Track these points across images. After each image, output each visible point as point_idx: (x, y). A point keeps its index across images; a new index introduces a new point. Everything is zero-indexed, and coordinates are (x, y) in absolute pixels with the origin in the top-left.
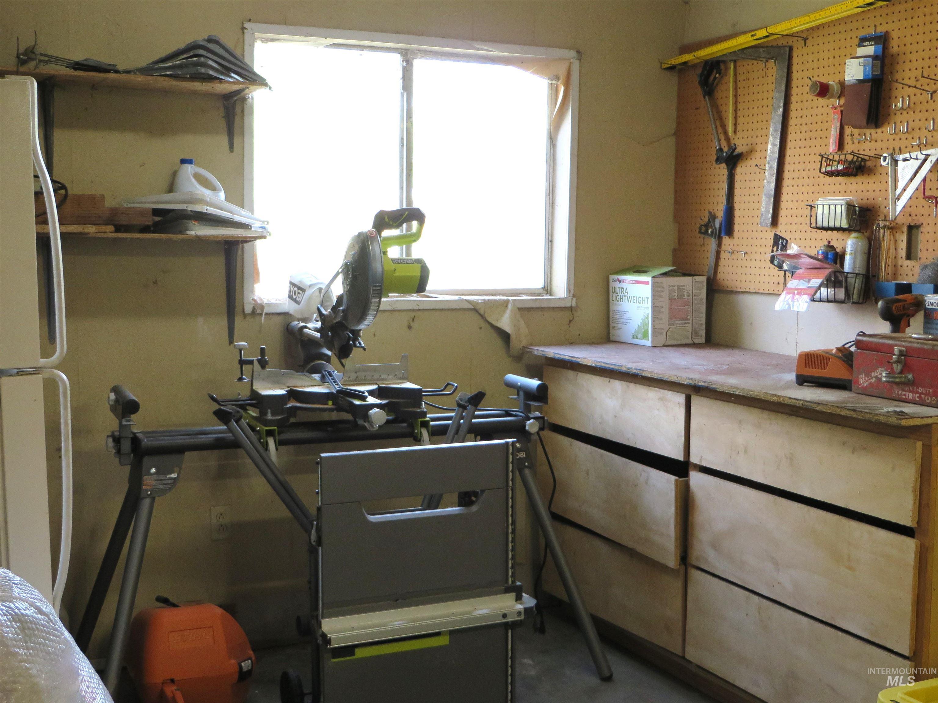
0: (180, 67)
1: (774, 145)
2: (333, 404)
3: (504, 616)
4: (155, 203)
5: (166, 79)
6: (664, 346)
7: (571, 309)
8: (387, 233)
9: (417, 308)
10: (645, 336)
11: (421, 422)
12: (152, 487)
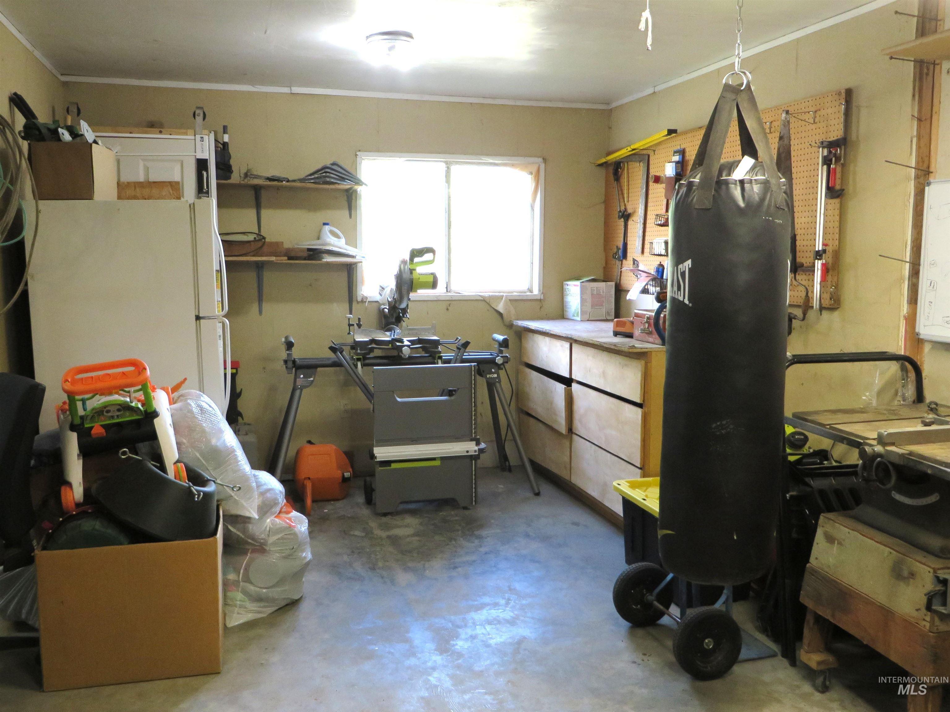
0: (317, 178)
1: (641, 209)
2: (392, 346)
3: (467, 452)
4: (309, 245)
5: (310, 184)
6: (588, 320)
7: (540, 300)
8: (416, 260)
9: (451, 299)
10: (578, 315)
11: (438, 356)
12: (300, 384)
